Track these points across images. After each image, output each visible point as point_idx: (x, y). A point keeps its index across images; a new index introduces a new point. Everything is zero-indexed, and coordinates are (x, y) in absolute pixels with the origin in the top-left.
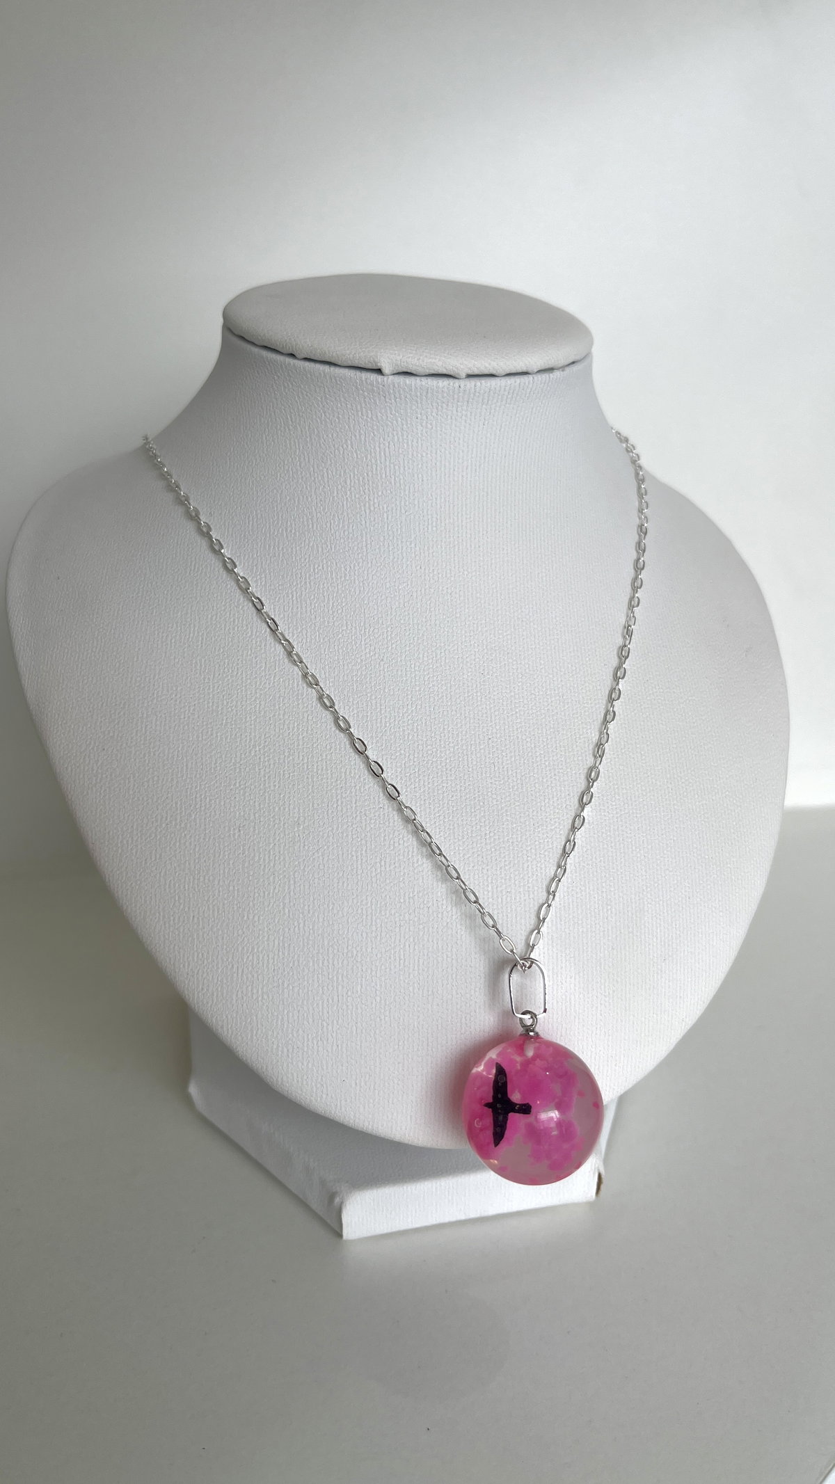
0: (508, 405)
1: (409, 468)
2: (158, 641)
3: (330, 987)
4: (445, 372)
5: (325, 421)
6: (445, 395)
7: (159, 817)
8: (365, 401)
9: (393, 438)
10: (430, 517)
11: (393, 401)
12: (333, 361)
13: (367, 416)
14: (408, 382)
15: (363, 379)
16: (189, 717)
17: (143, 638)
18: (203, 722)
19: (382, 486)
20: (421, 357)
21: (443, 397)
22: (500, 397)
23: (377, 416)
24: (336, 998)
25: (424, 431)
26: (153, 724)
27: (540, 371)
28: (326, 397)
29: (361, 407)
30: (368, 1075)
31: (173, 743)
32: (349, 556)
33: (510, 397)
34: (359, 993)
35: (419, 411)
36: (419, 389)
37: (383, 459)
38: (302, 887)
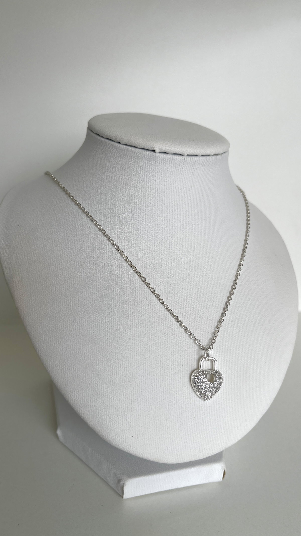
0: (201, 167)
1: (163, 190)
2: (61, 253)
4: (179, 153)
5: (131, 169)
6: (179, 162)
8: (147, 162)
9: (158, 178)
10: (170, 209)
11: (159, 163)
12: (135, 146)
13: (148, 168)
14: (165, 156)
15: (148, 153)
16: (73, 285)
17: (54, 252)
18: (79, 287)
19: (152, 196)
20: (171, 147)
22: (199, 164)
23: (152, 168)
24: (130, 403)
25: (169, 176)
26: (59, 287)
27: (213, 155)
28: (132, 160)
29: (146, 165)
30: (142, 434)
31: (67, 296)
32: (139, 223)
33: (203, 164)
34: (140, 400)
35: (168, 168)
36: (169, 159)
37: (153, 185)
38: (118, 356)
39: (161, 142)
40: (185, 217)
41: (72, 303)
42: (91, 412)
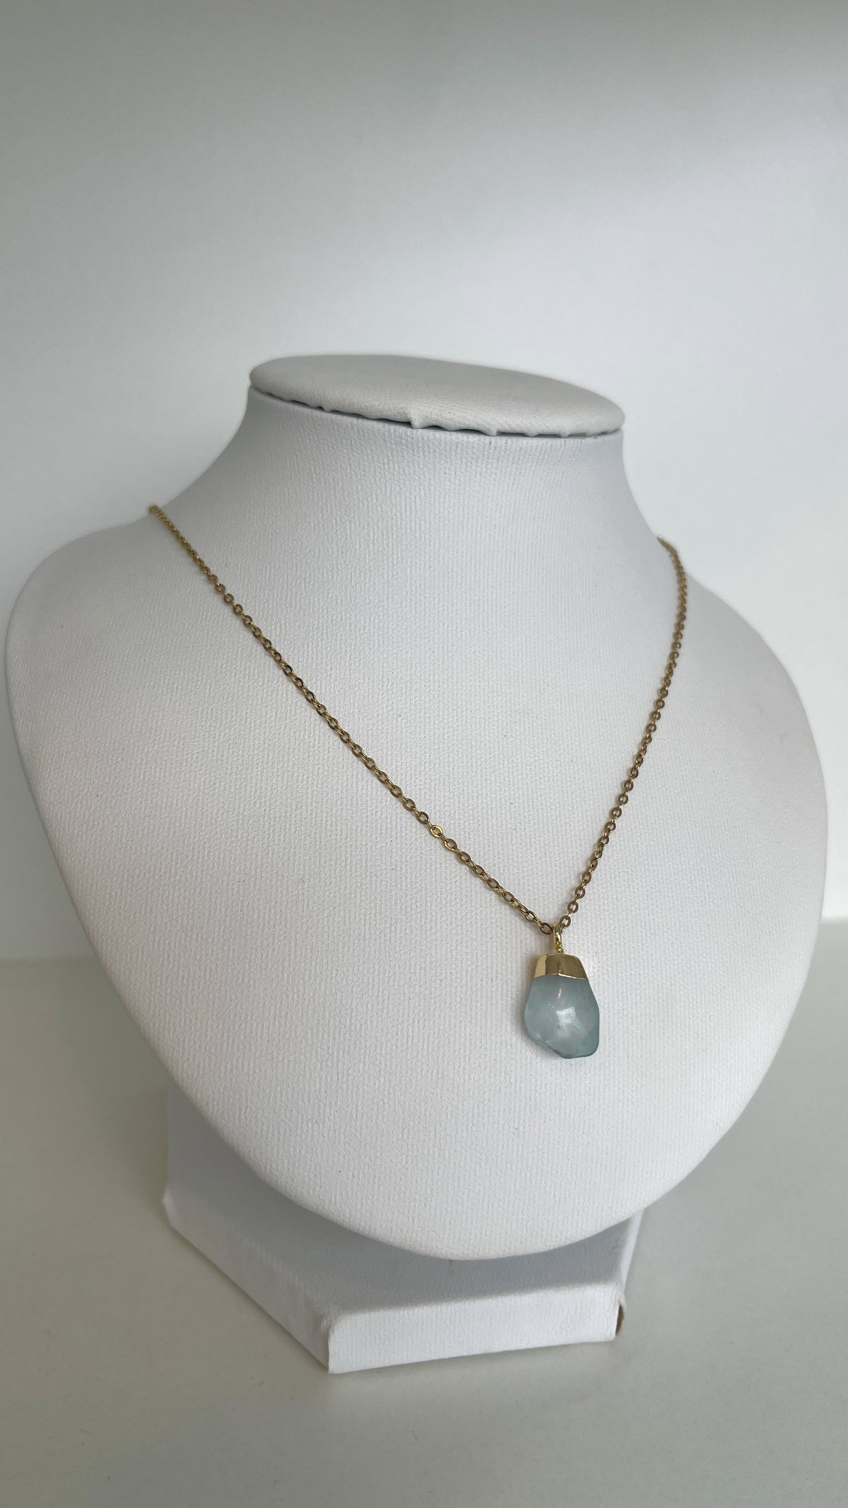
0: (538, 466)
1: (435, 523)
2: (163, 687)
3: (329, 1063)
4: (475, 426)
5: (351, 474)
6: (475, 451)
7: (152, 869)
8: (392, 454)
9: (420, 493)
10: (455, 574)
11: (421, 454)
12: (360, 412)
13: (394, 469)
14: (437, 435)
15: (392, 431)
17: (147, 684)
18: (206, 770)
19: (406, 540)
20: (452, 411)
21: (473, 453)
22: (531, 457)
23: (404, 470)
24: (335, 1078)
25: (452, 486)
26: (153, 770)
27: (571, 436)
28: (352, 449)
29: (388, 460)
30: (367, 1167)
32: (370, 609)
33: (541, 457)
35: (448, 466)
36: (449, 443)
37: (408, 513)
38: (303, 950)
39: (427, 398)
40: (494, 596)
41: (186, 811)
42: (226, 1097)
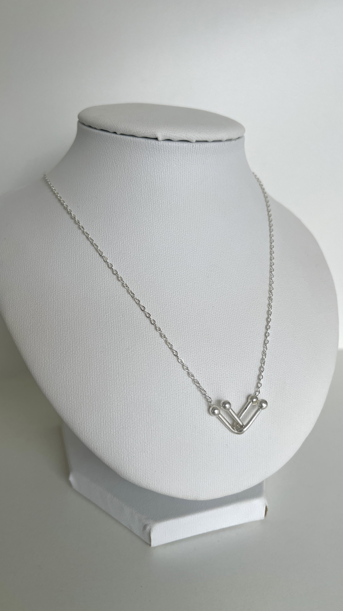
0: (213, 155)
1: (170, 184)
2: (56, 265)
3: (148, 427)
4: (186, 139)
5: (131, 162)
7: (62, 349)
8: (150, 153)
9: (163, 170)
10: (181, 206)
11: (163, 153)
12: (134, 134)
13: (151, 160)
14: (169, 144)
15: (149, 142)
16: (74, 301)
17: (49, 264)
18: (80, 303)
19: (158, 192)
20: (176, 132)
21: (186, 151)
22: (210, 151)
23: (155, 160)
24: (150, 432)
25: (177, 166)
26: (57, 304)
27: (226, 140)
28: (131, 151)
29: (148, 156)
30: (167, 468)
31: (67, 313)
32: (145, 224)
33: (214, 151)
34: (161, 429)
35: (175, 157)
36: (175, 147)
37: (159, 179)
38: (132, 379)
39: (164, 128)
40: (198, 214)
41: (74, 322)
42: (105, 446)
